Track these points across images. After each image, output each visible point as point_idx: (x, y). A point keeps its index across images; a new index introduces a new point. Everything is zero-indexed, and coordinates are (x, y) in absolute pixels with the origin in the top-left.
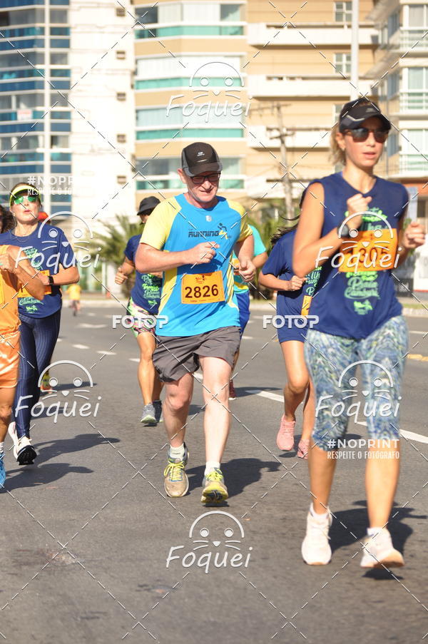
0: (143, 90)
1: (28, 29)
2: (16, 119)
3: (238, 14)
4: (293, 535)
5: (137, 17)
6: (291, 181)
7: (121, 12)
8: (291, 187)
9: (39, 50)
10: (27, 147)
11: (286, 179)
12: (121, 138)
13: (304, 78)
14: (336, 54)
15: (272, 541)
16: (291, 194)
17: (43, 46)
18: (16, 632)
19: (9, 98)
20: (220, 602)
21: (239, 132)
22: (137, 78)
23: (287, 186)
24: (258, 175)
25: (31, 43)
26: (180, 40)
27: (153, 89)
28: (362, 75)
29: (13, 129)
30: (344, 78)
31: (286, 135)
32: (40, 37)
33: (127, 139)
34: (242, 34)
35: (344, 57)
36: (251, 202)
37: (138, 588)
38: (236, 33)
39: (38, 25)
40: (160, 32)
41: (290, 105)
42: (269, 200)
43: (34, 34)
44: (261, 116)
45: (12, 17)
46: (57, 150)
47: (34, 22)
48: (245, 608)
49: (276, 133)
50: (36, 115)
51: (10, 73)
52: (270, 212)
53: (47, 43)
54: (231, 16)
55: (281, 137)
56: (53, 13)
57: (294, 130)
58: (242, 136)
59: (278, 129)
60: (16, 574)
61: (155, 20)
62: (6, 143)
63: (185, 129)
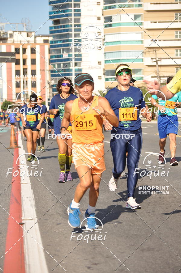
1: (66, 25)
2: (62, 57)
3: (140, 18)
4: (163, 203)
5: (105, 20)
6: (160, 77)
7: (99, 19)
8: (160, 79)
9: (70, 33)
10: (66, 67)
11: (159, 77)
12: (99, 63)
13: (164, 40)
14: (176, 31)
15: (156, 205)
16: (160, 82)
17: (72, 31)
18: (66, 238)
19: (60, 50)
20: (138, 227)
21: (141, 60)
22: (105, 41)
23: (159, 79)
24: (148, 75)
25: (67, 30)
26: (120, 28)
27: (111, 45)
29: (62, 60)
30: (179, 40)
31: (158, 61)
32: (70, 28)
33: (102, 63)
34: (142, 25)
35: (178, 32)
38: (140, 25)
39: (70, 24)
40: (113, 25)
41: (159, 50)
43: (68, 27)
44: (149, 54)
45: (60, 21)
46: (77, 67)
47: (69, 23)
48: (147, 229)
49: (155, 60)
50: (69, 55)
51: (60, 41)
53: (73, 30)
54: (138, 19)
55: (156, 61)
56: (75, 19)
57: (161, 59)
58: (143, 61)
59: (155, 59)
60: (66, 218)
61: (111, 21)
62: (59, 65)
63: (122, 59)
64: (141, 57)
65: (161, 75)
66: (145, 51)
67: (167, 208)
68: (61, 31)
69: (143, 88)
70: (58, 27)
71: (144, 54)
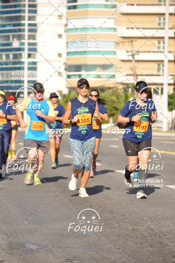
0: (70, 33)
1: (18, 5)
2: (12, 45)
6: (137, 75)
8: (137, 78)
9: (23, 14)
10: (17, 58)
11: (135, 75)
12: (60, 55)
13: (144, 29)
14: (159, 18)
17: (25, 13)
19: (9, 37)
22: (67, 28)
23: (135, 78)
25: (19, 11)
26: (87, 11)
28: (170, 27)
29: (11, 50)
30: (162, 29)
31: (135, 54)
32: (23, 8)
33: (63, 55)
34: (115, 8)
35: (162, 19)
36: (118, 85)
37: (66, 261)
38: (113, 8)
39: (23, 3)
40: (78, 7)
42: (127, 84)
43: (20, 7)
44: (124, 45)
46: (31, 60)
47: (21, 1)
49: (130, 53)
50: (21, 44)
51: (10, 25)
52: (127, 89)
53: (27, 11)
55: (133, 56)
58: (115, 55)
59: (131, 52)
60: (11, 254)
61: (76, 1)
62: (8, 56)
63: (89, 51)
64: (113, 49)
65: (138, 73)
66: (118, 42)
67: (141, 244)
68: (10, 12)
69: (115, 89)
70: (7, 7)
71: (117, 45)
